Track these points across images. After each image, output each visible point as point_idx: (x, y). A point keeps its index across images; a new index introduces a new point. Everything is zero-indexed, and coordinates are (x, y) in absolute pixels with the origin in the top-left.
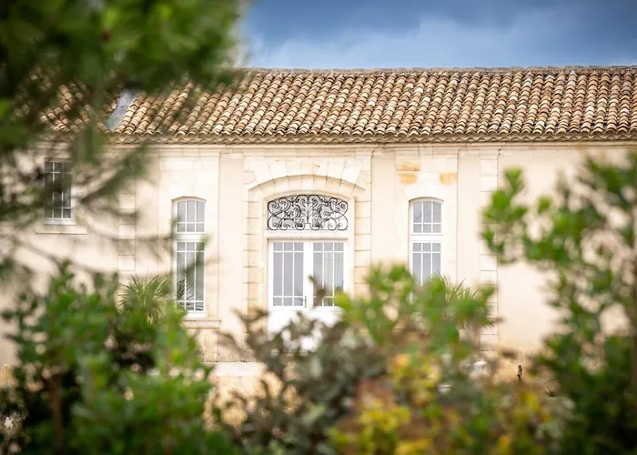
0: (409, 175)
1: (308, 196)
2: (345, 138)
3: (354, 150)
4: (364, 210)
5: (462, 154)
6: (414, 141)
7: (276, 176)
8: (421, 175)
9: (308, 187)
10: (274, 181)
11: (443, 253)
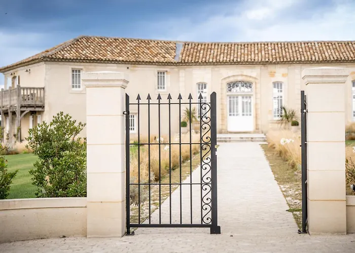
0: (272, 74)
1: (240, 82)
2: (252, 63)
3: (255, 67)
4: (258, 86)
5: (289, 68)
6: (275, 63)
7: (230, 75)
8: (276, 74)
9: (240, 78)
10: (229, 77)
11: (283, 98)
